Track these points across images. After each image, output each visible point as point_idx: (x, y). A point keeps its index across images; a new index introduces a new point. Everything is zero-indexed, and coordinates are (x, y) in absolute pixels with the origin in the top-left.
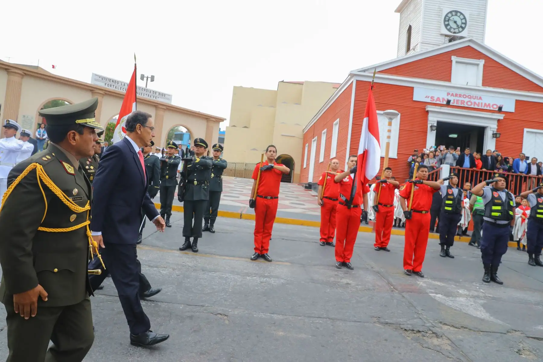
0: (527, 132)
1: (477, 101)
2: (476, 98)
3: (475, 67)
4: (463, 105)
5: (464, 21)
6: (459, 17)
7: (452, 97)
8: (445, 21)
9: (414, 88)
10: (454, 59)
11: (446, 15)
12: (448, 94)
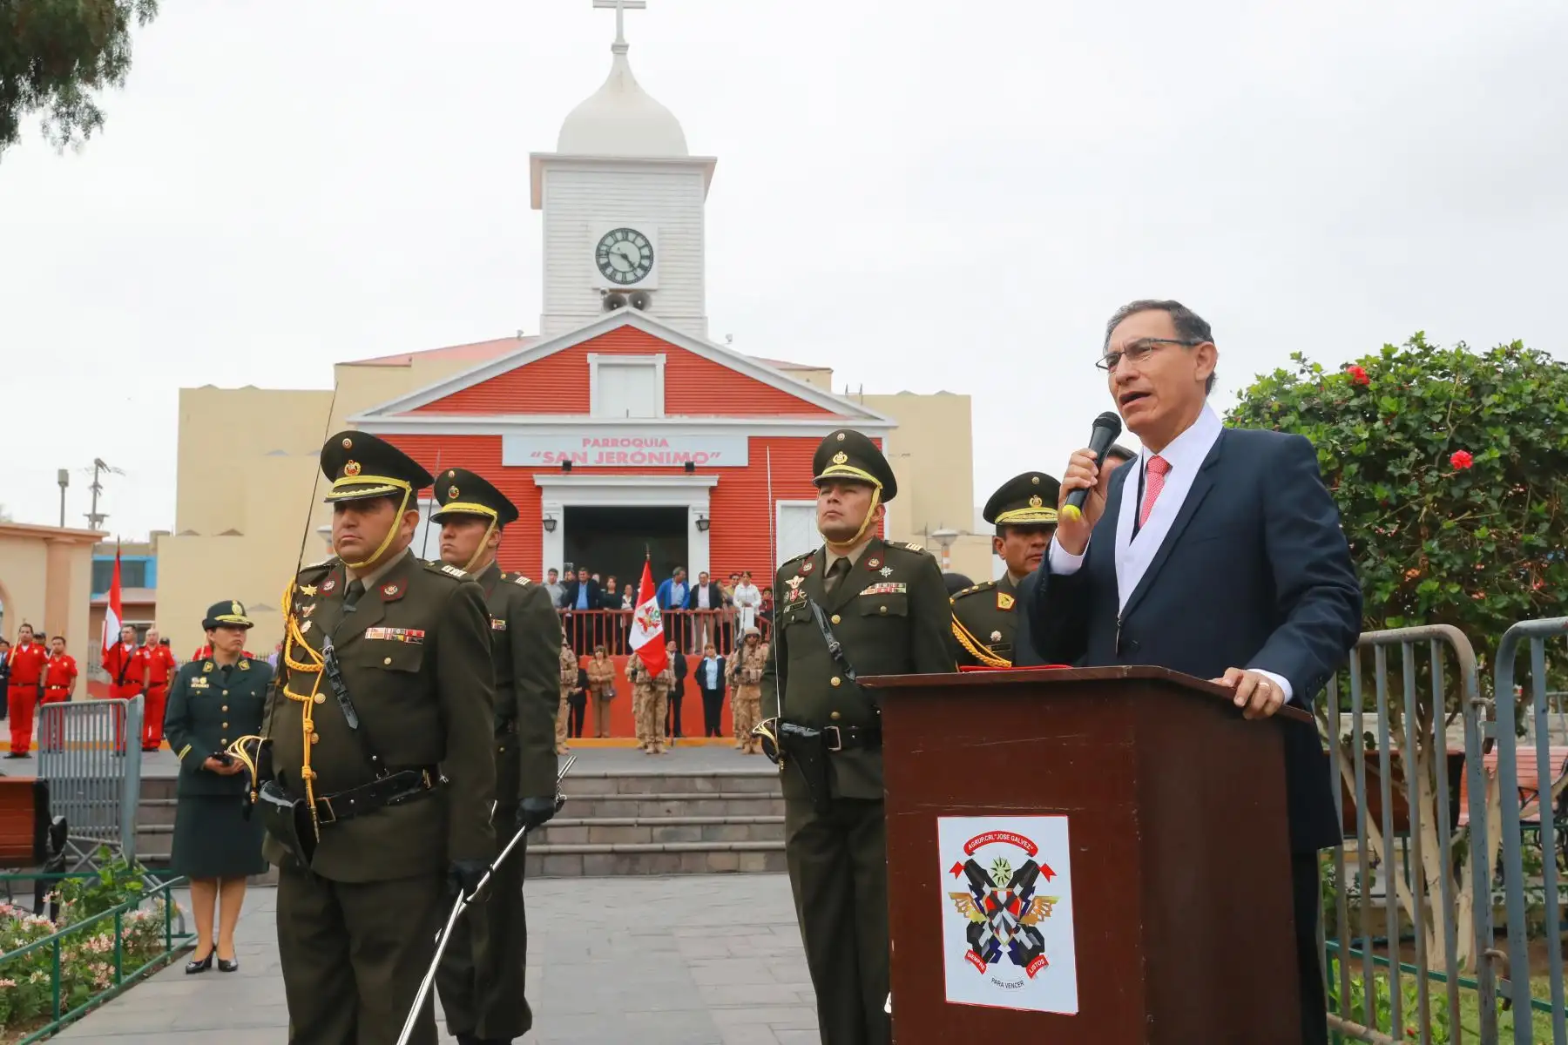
0: (784, 507)
1: (657, 451)
2: (654, 443)
3: (650, 372)
4: (622, 464)
5: (646, 252)
6: (633, 242)
7: (596, 447)
8: (599, 255)
9: (504, 437)
10: (593, 359)
11: (601, 243)
12: (586, 442)
